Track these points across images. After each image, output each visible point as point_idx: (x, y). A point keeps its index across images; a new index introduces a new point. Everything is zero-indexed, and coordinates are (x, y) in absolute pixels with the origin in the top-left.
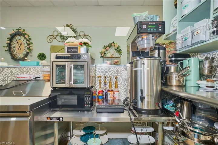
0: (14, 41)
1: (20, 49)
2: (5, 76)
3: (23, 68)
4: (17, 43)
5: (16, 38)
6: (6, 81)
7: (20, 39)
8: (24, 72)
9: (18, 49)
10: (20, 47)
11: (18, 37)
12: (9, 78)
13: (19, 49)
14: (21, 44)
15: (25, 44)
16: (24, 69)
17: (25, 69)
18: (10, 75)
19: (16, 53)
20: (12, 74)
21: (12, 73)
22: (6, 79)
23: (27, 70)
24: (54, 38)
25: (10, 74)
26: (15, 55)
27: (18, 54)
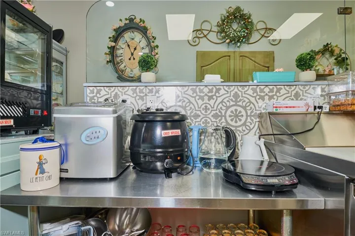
0: (121, 43)
1: (134, 59)
2: (221, 105)
3: (262, 87)
4: (129, 46)
5: (125, 35)
6: (221, 116)
7: (133, 39)
8: (265, 96)
9: (130, 59)
10: (132, 54)
11: (127, 36)
12: (230, 110)
13: (132, 58)
14: (135, 49)
15: (143, 48)
16: (265, 90)
17: (267, 90)
18: (232, 103)
19: (125, 66)
20: (236, 101)
21: (236, 99)
22: (223, 112)
23: (271, 91)
24: (202, 35)
25: (232, 100)
26: (122, 71)
27: (128, 70)
